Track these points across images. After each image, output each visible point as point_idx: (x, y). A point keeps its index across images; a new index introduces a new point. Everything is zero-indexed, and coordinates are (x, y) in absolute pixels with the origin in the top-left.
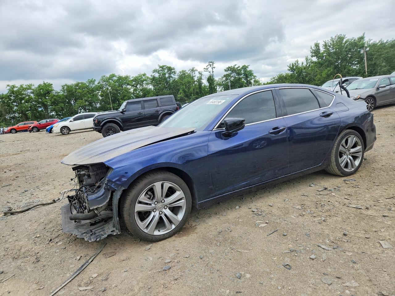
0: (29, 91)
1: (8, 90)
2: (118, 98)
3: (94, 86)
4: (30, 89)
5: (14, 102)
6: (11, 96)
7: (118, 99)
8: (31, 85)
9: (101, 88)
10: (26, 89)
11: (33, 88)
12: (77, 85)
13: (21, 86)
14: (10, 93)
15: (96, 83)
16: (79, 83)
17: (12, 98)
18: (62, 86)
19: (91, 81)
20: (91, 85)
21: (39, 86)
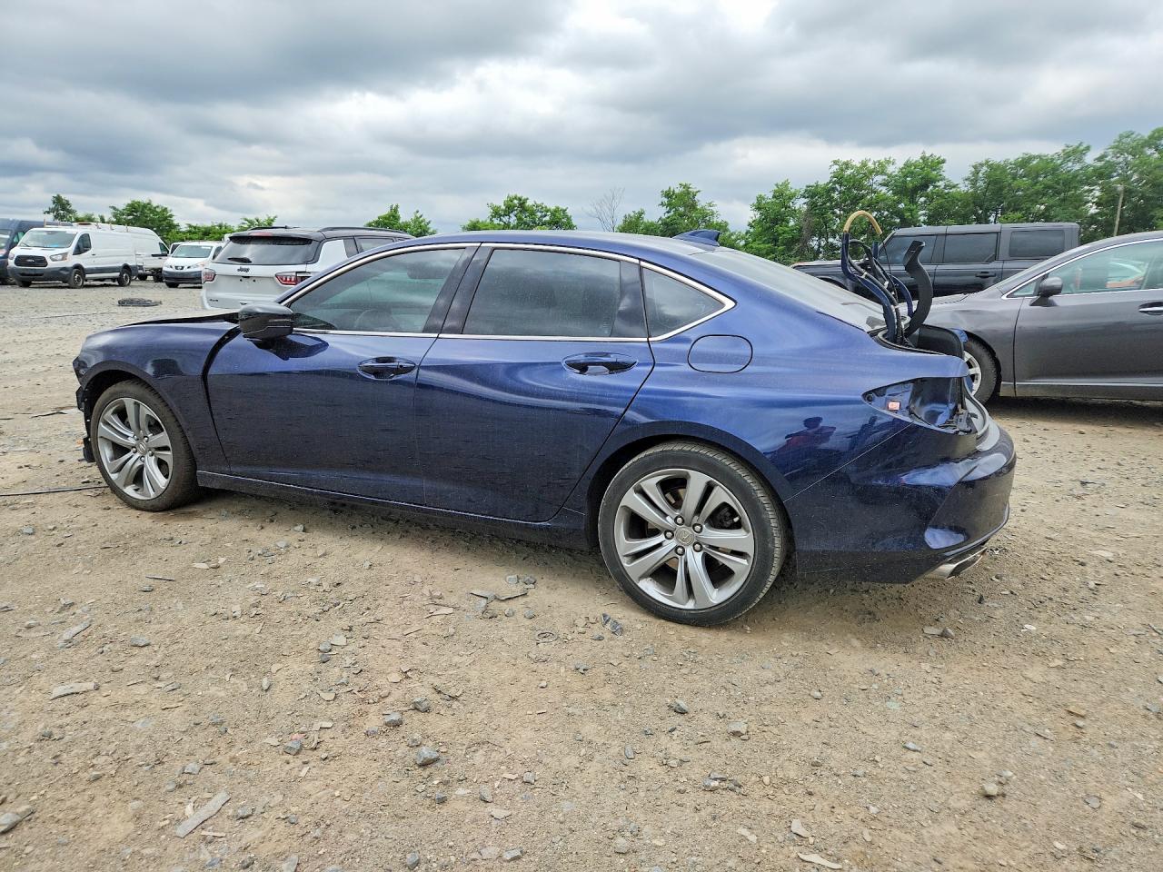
0: (879, 179)
1: (832, 175)
2: (1152, 213)
3: (1077, 167)
4: (883, 173)
5: (837, 206)
6: (834, 189)
7: (1152, 217)
8: (888, 162)
9: (1101, 176)
10: (871, 172)
11: (891, 169)
12: (1025, 162)
13: (864, 164)
14: (835, 183)
15: (1090, 159)
16: (1031, 158)
17: (835, 195)
18: (975, 167)
19: (1074, 151)
20: (1070, 164)
21: (907, 165)
